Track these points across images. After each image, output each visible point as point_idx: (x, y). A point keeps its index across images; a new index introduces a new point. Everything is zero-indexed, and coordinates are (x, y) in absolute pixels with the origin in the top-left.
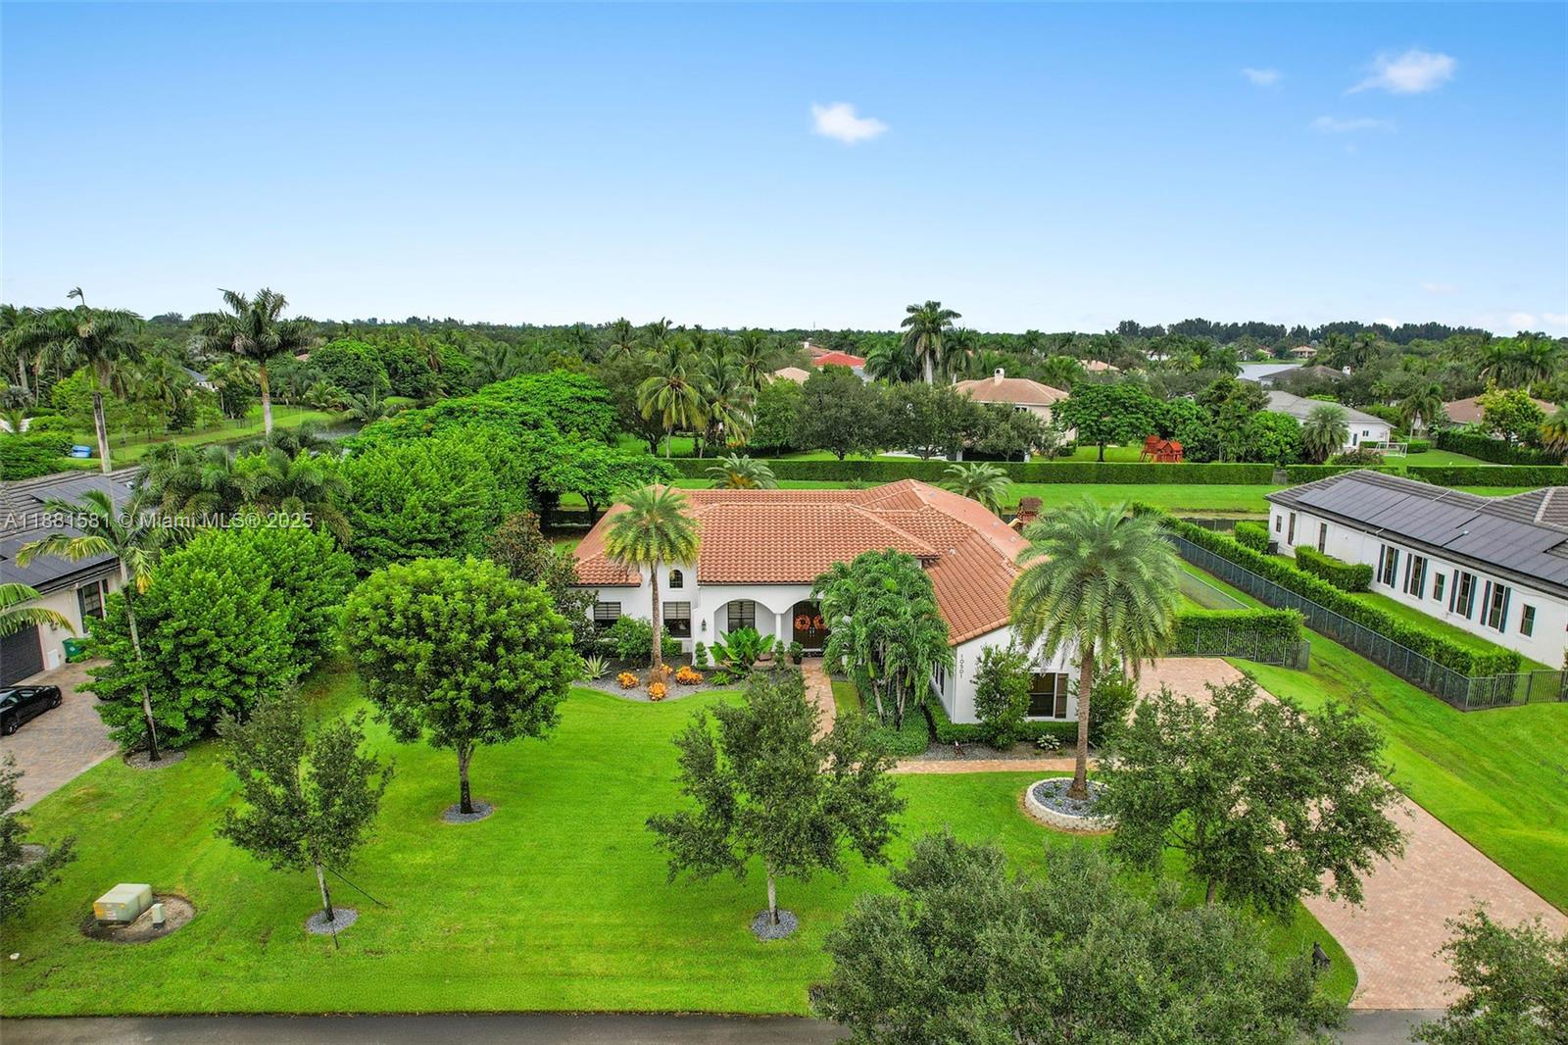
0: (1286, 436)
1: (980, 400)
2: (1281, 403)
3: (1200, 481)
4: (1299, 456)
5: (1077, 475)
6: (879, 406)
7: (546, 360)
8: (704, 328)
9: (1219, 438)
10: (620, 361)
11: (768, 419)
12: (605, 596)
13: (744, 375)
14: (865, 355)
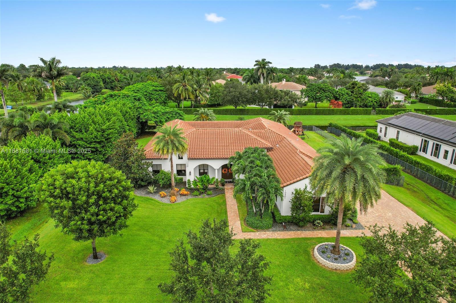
0: (375, 99)
1: (278, 89)
2: (372, 89)
3: (348, 114)
4: (379, 105)
5: (309, 112)
6: (248, 91)
7: (146, 79)
8: (195, 68)
9: (354, 100)
10: (168, 79)
11: (213, 95)
12: (155, 162)
13: (206, 82)
14: (242, 75)
